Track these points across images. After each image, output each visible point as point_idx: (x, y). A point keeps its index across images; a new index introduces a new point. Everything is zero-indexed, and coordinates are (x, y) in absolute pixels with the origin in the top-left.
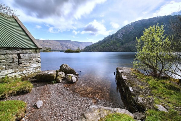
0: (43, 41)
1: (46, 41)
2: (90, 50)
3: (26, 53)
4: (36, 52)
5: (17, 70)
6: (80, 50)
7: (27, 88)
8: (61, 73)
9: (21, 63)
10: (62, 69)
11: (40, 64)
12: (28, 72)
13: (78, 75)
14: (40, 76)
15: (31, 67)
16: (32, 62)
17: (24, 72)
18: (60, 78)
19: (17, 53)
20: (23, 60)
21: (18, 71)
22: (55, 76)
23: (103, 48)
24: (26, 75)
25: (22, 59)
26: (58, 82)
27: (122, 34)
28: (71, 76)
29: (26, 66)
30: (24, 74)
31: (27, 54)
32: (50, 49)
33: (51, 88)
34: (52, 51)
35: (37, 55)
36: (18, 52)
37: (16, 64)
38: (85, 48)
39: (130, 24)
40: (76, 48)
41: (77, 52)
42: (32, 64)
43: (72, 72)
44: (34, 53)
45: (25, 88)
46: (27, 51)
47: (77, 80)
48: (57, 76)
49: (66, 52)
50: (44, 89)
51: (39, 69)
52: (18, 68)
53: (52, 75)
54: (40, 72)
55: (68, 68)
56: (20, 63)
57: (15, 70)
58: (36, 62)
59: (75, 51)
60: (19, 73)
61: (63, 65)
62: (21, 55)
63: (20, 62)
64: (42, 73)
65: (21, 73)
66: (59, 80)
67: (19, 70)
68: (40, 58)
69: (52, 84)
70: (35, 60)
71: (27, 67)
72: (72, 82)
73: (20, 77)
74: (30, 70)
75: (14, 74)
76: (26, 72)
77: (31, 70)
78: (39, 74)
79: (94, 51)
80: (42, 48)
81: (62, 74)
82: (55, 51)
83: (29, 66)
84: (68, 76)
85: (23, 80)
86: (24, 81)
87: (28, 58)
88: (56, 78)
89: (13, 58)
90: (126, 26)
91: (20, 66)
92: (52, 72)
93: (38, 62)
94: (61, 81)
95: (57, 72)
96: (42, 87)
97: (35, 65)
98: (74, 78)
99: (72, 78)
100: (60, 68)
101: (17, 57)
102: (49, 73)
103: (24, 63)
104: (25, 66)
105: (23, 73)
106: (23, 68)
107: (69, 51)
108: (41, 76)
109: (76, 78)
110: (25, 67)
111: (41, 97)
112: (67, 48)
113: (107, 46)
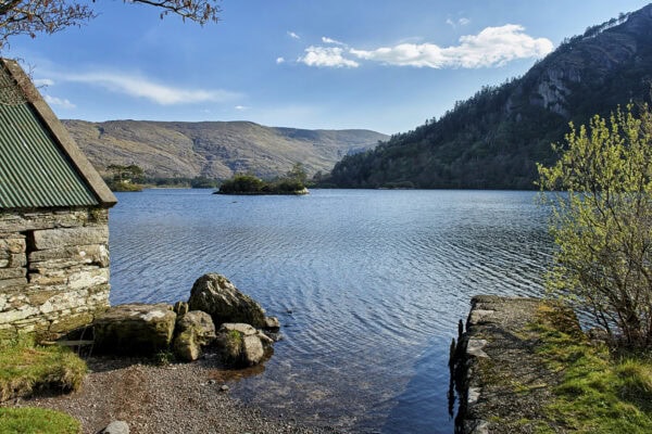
3: (56, 227)
4: (93, 219)
5: (21, 298)
7: (68, 373)
8: (194, 316)
9: (37, 272)
10: (200, 296)
11: (103, 275)
12: (59, 307)
13: (275, 329)
14: (109, 328)
15: (73, 285)
16: (74, 263)
17: (46, 308)
18: (191, 341)
19: (24, 228)
20: (43, 258)
21: (24, 302)
22: (171, 330)
24: (51, 321)
25: (39, 253)
26: (182, 357)
28: (242, 334)
29: (54, 284)
30: (46, 318)
31: (58, 232)
33: (155, 378)
35: (95, 232)
36: (28, 225)
37: (18, 273)
42: (76, 275)
43: (246, 312)
44: (84, 226)
46: (62, 217)
47: (269, 353)
48: (179, 328)
50: (127, 384)
51: (100, 297)
52: (24, 290)
53: (158, 326)
54: (107, 310)
55: (228, 296)
56: (31, 271)
57: (13, 299)
58: (89, 264)
60: (27, 311)
61: (206, 278)
62: (38, 235)
63: (31, 267)
64: (118, 315)
65: (36, 311)
66: (189, 351)
67: (27, 300)
68: (107, 247)
69: (157, 363)
70: (88, 255)
71: (59, 288)
72: (239, 363)
73: (32, 328)
74: (66, 301)
75: (11, 316)
76: (51, 309)
77: (70, 298)
78: (107, 319)
80: (115, 203)
81: (203, 320)
83: (63, 283)
84: (226, 330)
85: (39, 339)
86: (46, 346)
87: (60, 248)
88: (173, 340)
89: (9, 252)
91: (33, 280)
92: (158, 314)
93: (99, 264)
94: (194, 354)
95: (179, 311)
96: (120, 373)
97: (86, 278)
98: (253, 344)
99: (243, 341)
100: (193, 291)
101: (25, 247)
102: (144, 317)
103: (49, 268)
104: (48, 280)
105: (41, 313)
106: (42, 291)
108: (113, 331)
109: (264, 341)
110: (48, 288)
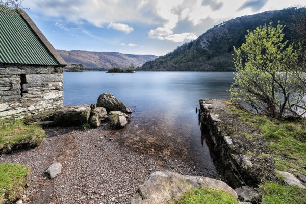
0: (70, 53)
1: (75, 53)
2: (152, 68)
3: (38, 74)
4: (56, 71)
5: (17, 104)
6: (135, 68)
7: (34, 138)
8: (98, 109)
9: (27, 92)
10: (101, 102)
11: (61, 94)
12: (38, 108)
13: (130, 113)
14: (60, 115)
15: (45, 98)
16: (46, 89)
17: (31, 108)
18: (97, 119)
19: (20, 73)
20: (30, 87)
21: (19, 106)
22: (88, 115)
23: (175, 65)
24: (34, 114)
25: (28, 84)
26: (93, 126)
27: (208, 40)
28: (118, 115)
29: (36, 97)
30: (31, 113)
31: (39, 76)
32: (82, 66)
33: (80, 137)
34: (86, 69)
35: (57, 77)
36: (23, 72)
37: (15, 93)
38: (144, 65)
39: (221, 24)
40: (127, 66)
41: (129, 71)
42: (47, 94)
43: (120, 107)
44: (52, 74)
45: (30, 138)
46: (40, 70)
47: (129, 122)
48: (92, 114)
49: (110, 71)
50: (66, 140)
51: (59, 103)
52: (19, 100)
53: (82, 113)
54: (61, 108)
55: (112, 101)
56: (23, 92)
57: (13, 104)
58: (54, 90)
59: (125, 70)
60: (20, 110)
61: (104, 94)
62: (27, 77)
63: (23, 90)
64: (65, 110)
65: (25, 109)
66: (96, 123)
67: (21, 105)
68: (62, 83)
69: (82, 129)
70: (53, 86)
71: (38, 99)
72: (118, 127)
73: (23, 117)
74: (41, 105)
75: (11, 112)
76: (34, 108)
77: (44, 104)
78: (59, 112)
79: (159, 71)
80: (66, 65)
81: (102, 110)
82: (89, 70)
83: (40, 97)
84: (112, 114)
85: (26, 122)
86: (29, 125)
87: (39, 83)
88: (89, 119)
89: (11, 83)
90: (215, 27)
91: (24, 96)
92: (83, 108)
93: (59, 90)
94: (98, 124)
95: (93, 107)
96: (63, 136)
97: (52, 95)
98: (123, 119)
99: (118, 118)
100: (98, 100)
101: (20, 81)
102: (77, 110)
103: (32, 91)
104: (33, 96)
105: (28, 110)
106: (29, 101)
107: (115, 71)
108: (62, 116)
109: (127, 118)
110: (33, 99)
111: (59, 155)
112: (112, 65)
113: (181, 62)
